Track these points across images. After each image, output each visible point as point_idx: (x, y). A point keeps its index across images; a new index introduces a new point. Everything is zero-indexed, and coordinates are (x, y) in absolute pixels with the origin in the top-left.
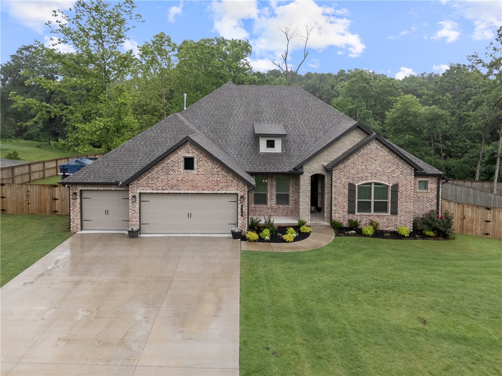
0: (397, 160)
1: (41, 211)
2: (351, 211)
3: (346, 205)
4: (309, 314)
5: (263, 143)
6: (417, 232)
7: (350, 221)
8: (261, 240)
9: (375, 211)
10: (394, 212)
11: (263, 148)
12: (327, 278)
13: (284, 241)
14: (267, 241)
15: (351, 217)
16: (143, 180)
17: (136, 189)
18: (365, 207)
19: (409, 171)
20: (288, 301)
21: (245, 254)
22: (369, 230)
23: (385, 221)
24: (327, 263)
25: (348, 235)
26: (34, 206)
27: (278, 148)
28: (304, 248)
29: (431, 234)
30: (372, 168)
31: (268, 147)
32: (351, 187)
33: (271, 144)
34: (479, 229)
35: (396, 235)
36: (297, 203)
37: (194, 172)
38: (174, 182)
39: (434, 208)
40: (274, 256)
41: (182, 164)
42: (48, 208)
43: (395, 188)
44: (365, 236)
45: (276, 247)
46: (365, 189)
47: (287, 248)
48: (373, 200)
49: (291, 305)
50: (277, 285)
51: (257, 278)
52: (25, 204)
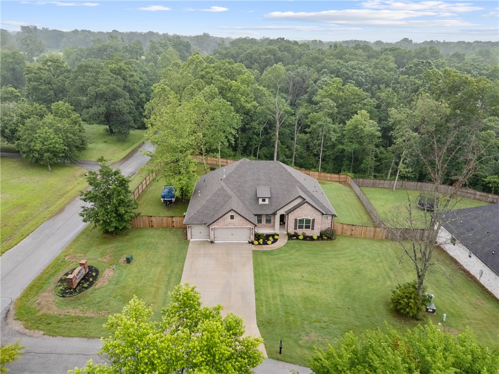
0: (315, 210)
1: (168, 227)
2: (295, 229)
3: (294, 226)
4: (272, 275)
5: (260, 200)
6: (320, 237)
7: (295, 232)
8: (259, 244)
9: (305, 228)
10: (313, 229)
11: (260, 202)
12: (280, 262)
13: (268, 244)
14: (262, 244)
15: (295, 231)
16: (215, 223)
17: (212, 227)
18: (300, 227)
19: (320, 214)
20: (267, 271)
21: (254, 252)
22: (301, 237)
23: (308, 232)
24: (281, 255)
25: (293, 239)
26: (165, 225)
27: (267, 202)
28: (274, 247)
29: (326, 238)
30: (305, 213)
31: (263, 201)
32: (296, 220)
33: (264, 200)
34: (349, 233)
35: (311, 239)
36: (274, 223)
37: (234, 220)
38: (227, 224)
39: (330, 226)
40: (264, 252)
41: (230, 218)
42: (171, 225)
43: (314, 220)
44: (300, 240)
45: (265, 247)
46: (301, 221)
47: (268, 248)
48: (304, 225)
49: (268, 272)
50: (264, 265)
51: (258, 263)
52: (161, 224)
